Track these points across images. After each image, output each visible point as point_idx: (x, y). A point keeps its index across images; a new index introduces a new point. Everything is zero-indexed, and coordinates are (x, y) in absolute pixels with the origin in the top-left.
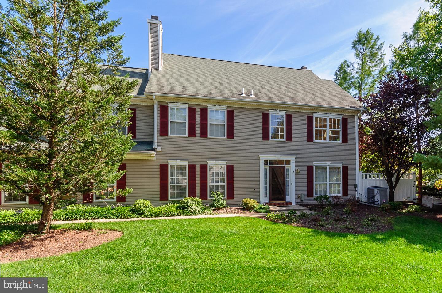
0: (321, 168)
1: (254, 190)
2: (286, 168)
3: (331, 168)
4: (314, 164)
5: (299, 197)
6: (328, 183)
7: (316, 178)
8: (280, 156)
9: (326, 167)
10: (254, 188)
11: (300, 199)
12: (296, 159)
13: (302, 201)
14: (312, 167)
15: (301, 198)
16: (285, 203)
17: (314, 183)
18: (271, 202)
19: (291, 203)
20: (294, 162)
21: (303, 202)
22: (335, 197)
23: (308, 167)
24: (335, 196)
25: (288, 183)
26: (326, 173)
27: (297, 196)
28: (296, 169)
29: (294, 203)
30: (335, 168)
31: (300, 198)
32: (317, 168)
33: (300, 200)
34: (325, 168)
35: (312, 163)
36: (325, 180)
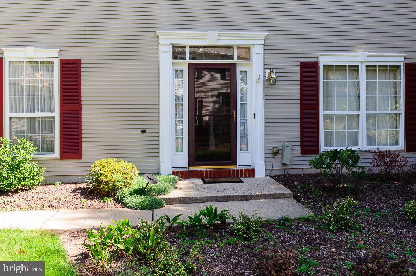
0: (341, 68)
1: (144, 131)
2: (239, 69)
3: (370, 69)
4: (321, 58)
5: (276, 153)
6: (363, 113)
7: (326, 100)
8: (217, 32)
9: (358, 66)
10: (143, 127)
11: (278, 159)
12: (267, 44)
13: (285, 165)
14: (316, 65)
15: (282, 158)
16: (234, 171)
17: (322, 113)
18: (193, 168)
19: (251, 173)
20: (261, 50)
21: (289, 167)
22: (382, 155)
23: (303, 65)
24: (380, 152)
25: (244, 114)
26: (358, 82)
27: (270, 152)
28: (268, 71)
29: (260, 172)
30: (383, 68)
31: (279, 155)
32: (328, 68)
33: (279, 163)
34: (354, 69)
35: (315, 56)
36: (354, 105)
